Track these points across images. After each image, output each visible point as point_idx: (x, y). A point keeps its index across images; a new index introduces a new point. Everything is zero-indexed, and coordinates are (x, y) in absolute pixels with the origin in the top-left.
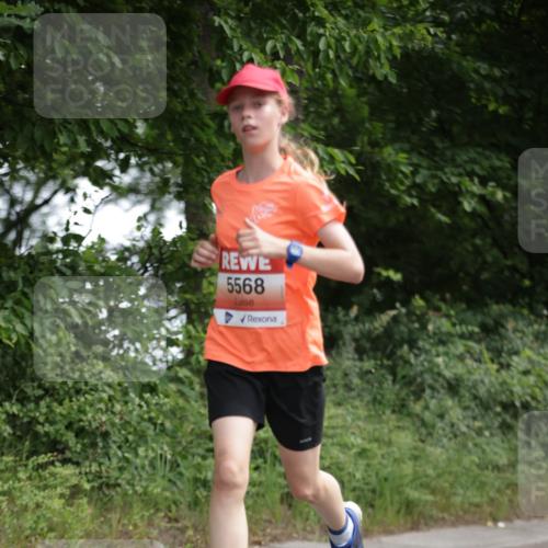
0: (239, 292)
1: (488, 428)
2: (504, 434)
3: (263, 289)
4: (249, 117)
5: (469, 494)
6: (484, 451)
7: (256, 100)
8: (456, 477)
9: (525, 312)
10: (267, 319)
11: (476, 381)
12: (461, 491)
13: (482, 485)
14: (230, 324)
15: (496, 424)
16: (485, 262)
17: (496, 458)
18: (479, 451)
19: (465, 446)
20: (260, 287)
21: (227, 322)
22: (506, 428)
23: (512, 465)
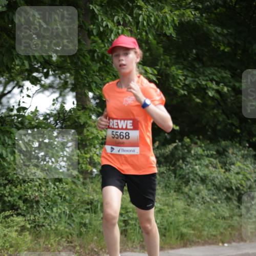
0: (117, 138)
1: (220, 199)
2: (227, 202)
3: (129, 137)
4: (122, 60)
5: (211, 230)
6: (218, 210)
7: (126, 52)
8: (205, 222)
9: (238, 145)
10: (131, 151)
11: (214, 177)
12: (207, 229)
13: (217, 226)
14: (113, 153)
15: (224, 197)
16: (219, 121)
17: (223, 213)
18: (216, 210)
19: (209, 208)
20: (128, 136)
21: (111, 151)
22: (228, 199)
23: (231, 217)
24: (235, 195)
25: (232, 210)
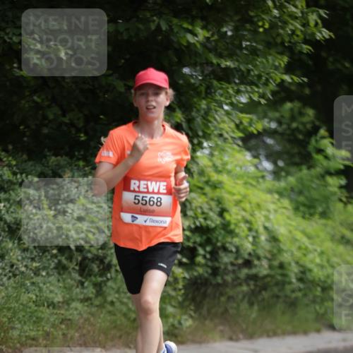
0: (145, 205)
1: (44, 268)
2: (59, 274)
3: (161, 204)
4: (152, 101)
5: (26, 328)
6: (41, 290)
8: (15, 313)
9: (81, 163)
10: (161, 222)
12: (19, 326)
13: (39, 320)
15: (53, 265)
16: (45, 117)
17: (51, 295)
18: (37, 289)
19: (23, 285)
20: (159, 202)
21: (133, 221)
22: (61, 268)
23: (67, 302)
24: (74, 260)
25: (68, 289)
